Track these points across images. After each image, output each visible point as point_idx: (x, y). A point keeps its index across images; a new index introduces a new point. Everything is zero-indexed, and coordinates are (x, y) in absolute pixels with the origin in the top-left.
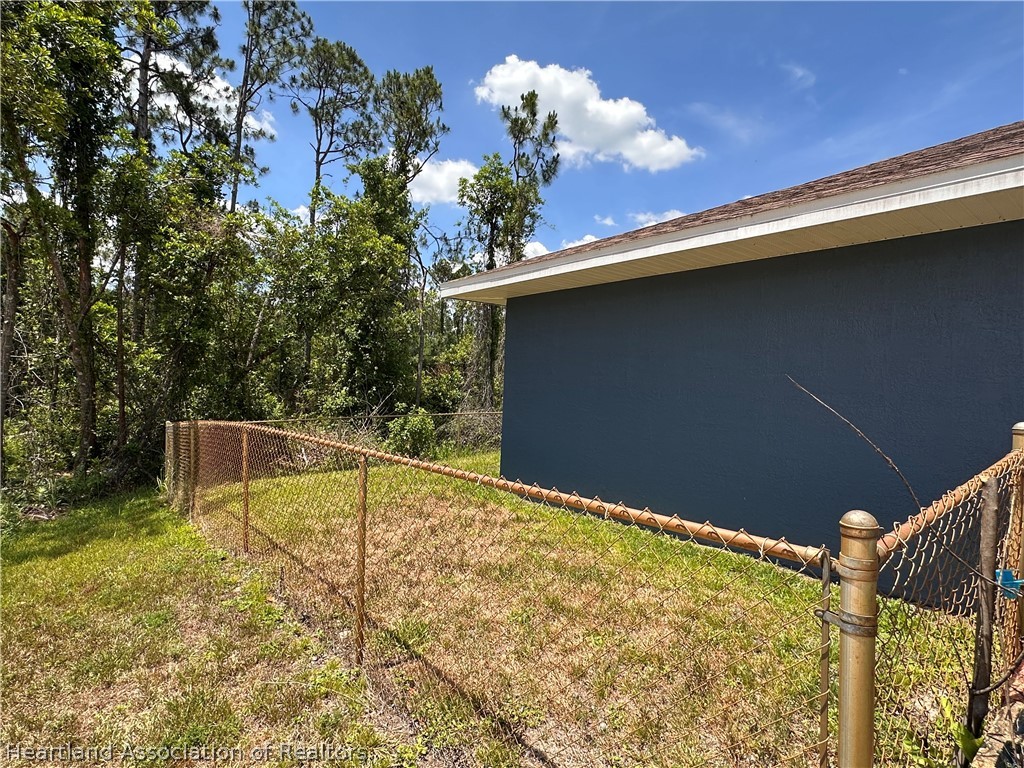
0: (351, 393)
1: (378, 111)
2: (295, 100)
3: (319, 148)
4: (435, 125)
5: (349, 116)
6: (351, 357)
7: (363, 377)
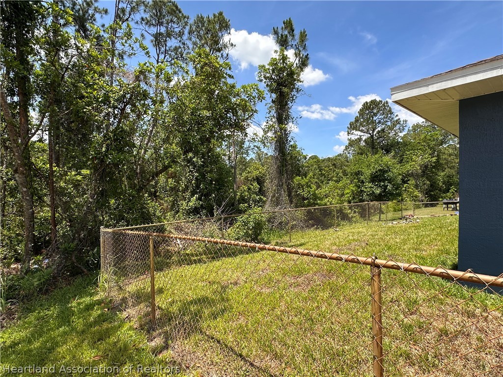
0: (199, 199)
1: (190, 39)
2: (144, 32)
3: (158, 59)
4: (228, 43)
5: (172, 43)
6: (198, 176)
7: (206, 188)
